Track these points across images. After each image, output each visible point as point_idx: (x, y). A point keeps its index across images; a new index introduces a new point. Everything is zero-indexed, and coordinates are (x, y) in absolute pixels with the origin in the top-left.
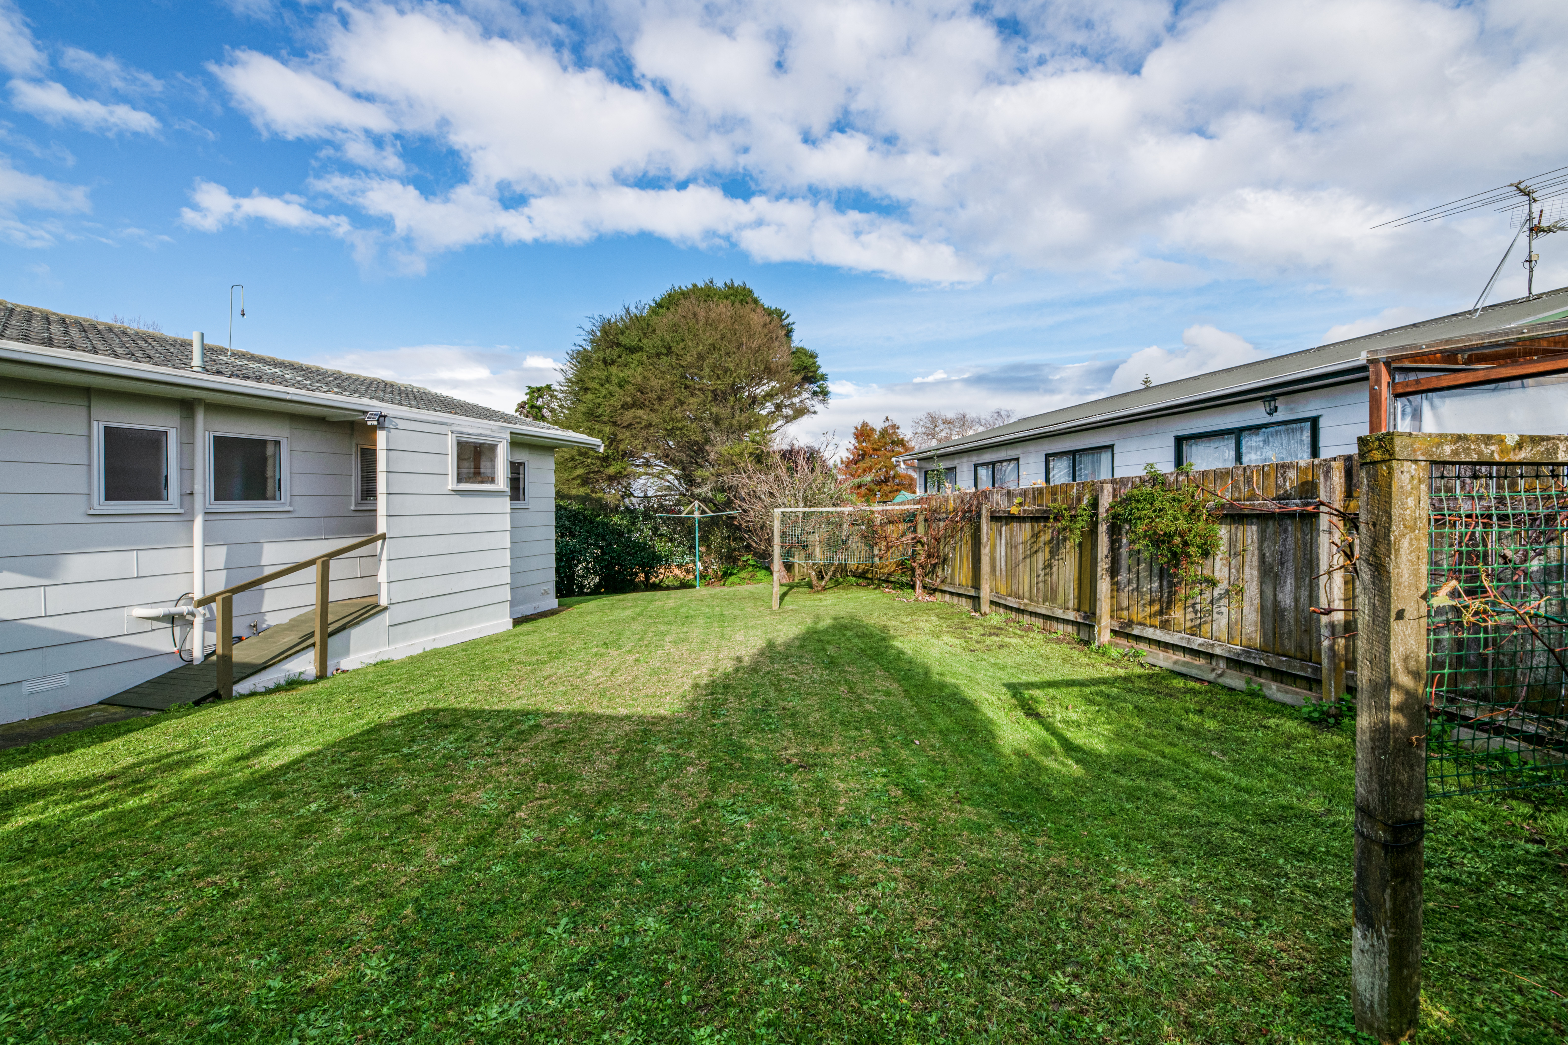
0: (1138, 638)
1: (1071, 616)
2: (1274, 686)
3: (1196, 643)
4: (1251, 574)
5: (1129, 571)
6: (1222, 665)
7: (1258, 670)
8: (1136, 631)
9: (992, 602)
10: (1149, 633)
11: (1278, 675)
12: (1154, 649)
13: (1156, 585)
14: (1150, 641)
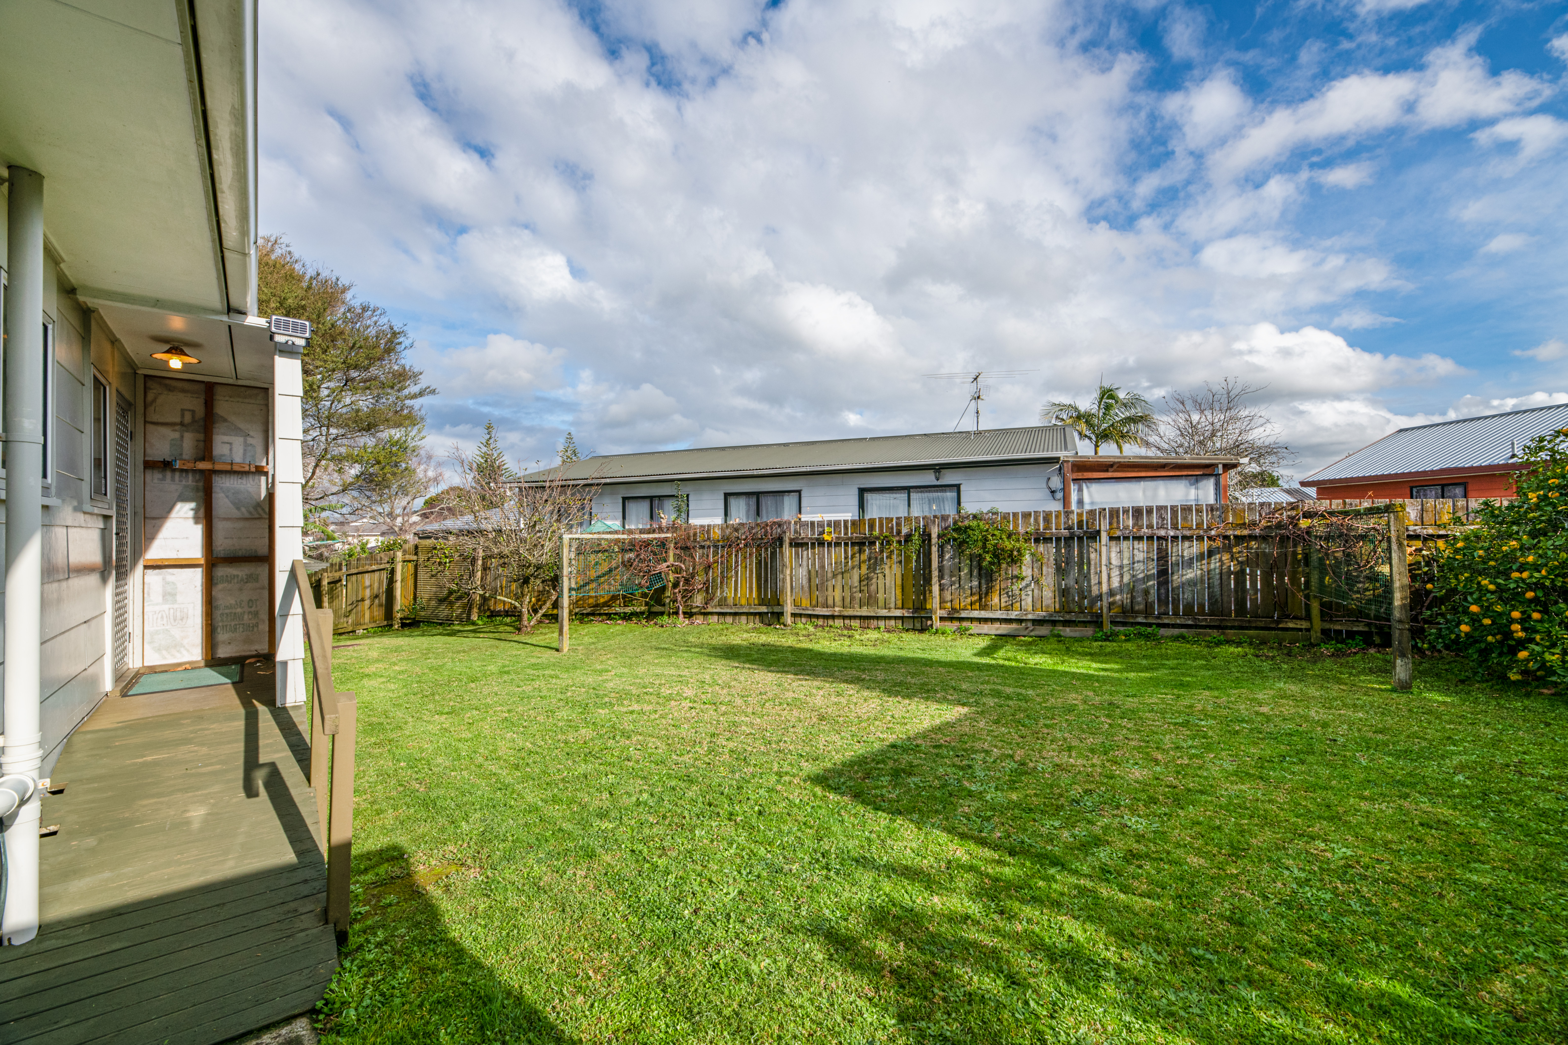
0: (961, 619)
1: (898, 613)
2: (1068, 629)
3: (1013, 615)
4: (1049, 571)
5: (951, 576)
6: (1029, 624)
7: (1054, 623)
8: (964, 614)
9: (794, 615)
10: (976, 614)
11: (1067, 623)
12: (975, 624)
13: (975, 583)
14: (972, 620)
